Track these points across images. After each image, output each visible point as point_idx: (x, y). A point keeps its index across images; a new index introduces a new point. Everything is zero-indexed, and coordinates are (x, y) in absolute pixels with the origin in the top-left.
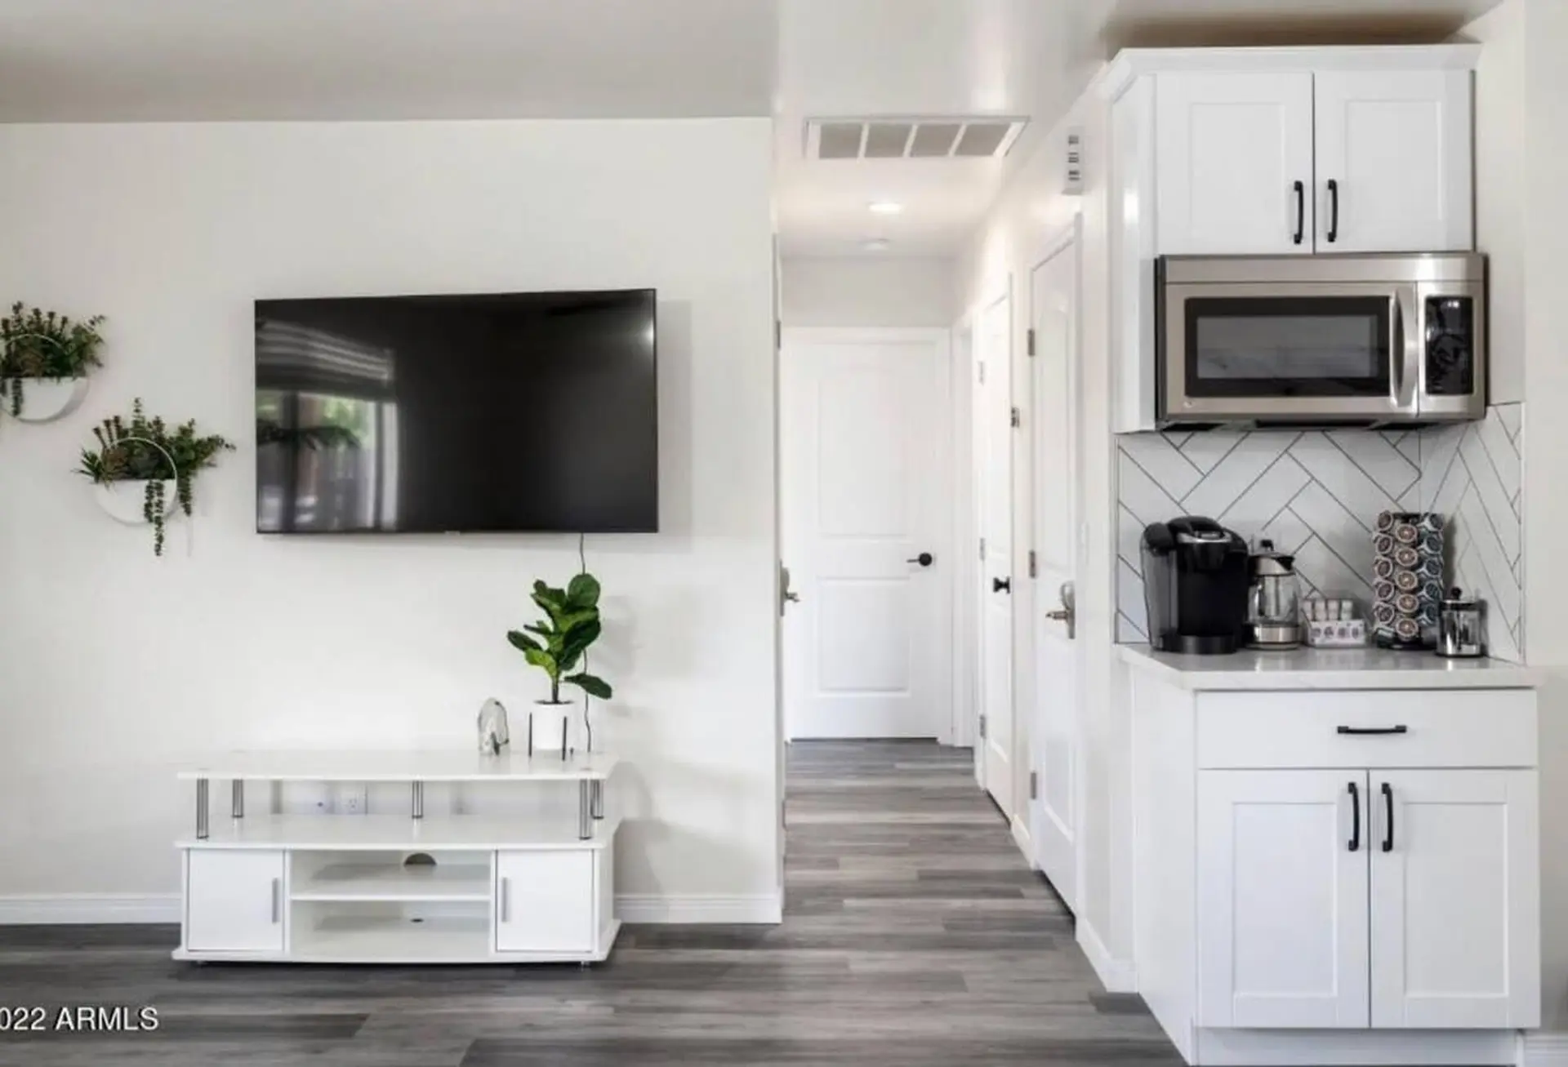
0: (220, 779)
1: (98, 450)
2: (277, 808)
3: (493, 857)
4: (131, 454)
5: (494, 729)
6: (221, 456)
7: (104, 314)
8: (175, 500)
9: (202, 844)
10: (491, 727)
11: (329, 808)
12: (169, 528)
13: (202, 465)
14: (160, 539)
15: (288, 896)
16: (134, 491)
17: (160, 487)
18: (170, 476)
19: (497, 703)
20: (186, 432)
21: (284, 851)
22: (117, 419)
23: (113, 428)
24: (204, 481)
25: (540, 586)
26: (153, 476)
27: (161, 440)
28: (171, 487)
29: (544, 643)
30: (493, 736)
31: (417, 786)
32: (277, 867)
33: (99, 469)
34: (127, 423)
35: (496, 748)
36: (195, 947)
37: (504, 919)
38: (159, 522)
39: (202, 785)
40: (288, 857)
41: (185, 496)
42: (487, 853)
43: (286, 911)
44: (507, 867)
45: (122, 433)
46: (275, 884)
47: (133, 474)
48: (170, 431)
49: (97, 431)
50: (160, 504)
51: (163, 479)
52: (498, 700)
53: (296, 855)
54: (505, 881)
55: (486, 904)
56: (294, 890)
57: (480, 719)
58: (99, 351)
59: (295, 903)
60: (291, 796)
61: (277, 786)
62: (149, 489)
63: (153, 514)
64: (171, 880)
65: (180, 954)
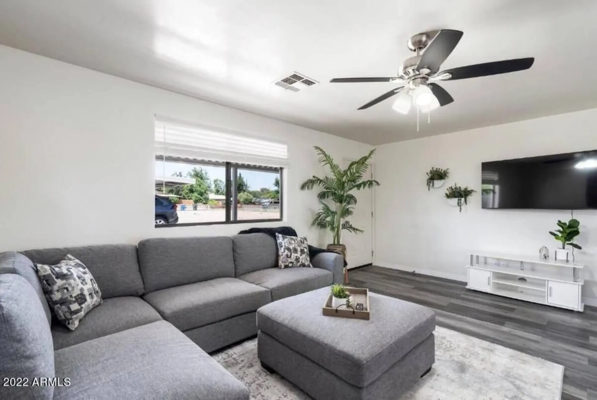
0: (475, 255)
1: (448, 193)
2: (486, 263)
3: (547, 282)
4: (454, 194)
5: (545, 253)
6: (473, 193)
7: (448, 167)
8: (464, 202)
9: (472, 267)
10: (544, 252)
11: (498, 265)
12: (462, 207)
13: (470, 195)
14: (461, 209)
15: (492, 281)
16: (456, 200)
17: (461, 200)
18: (463, 197)
19: (546, 248)
20: (466, 189)
21: (491, 271)
22: (451, 187)
23: (451, 189)
24: (469, 198)
25: (559, 221)
26: (459, 197)
27: (460, 190)
28: (463, 199)
29: (560, 235)
30: (544, 255)
31: (522, 262)
32: (489, 274)
33: (448, 196)
34: (454, 188)
35: (545, 257)
36: (470, 286)
37: (550, 295)
38: (460, 206)
39: (472, 256)
40: (492, 273)
41: (466, 201)
42: (545, 280)
43: (491, 284)
44: (551, 284)
45: (452, 189)
46: (489, 278)
47: (455, 197)
48: (462, 189)
49: (448, 189)
50: (461, 203)
51: (461, 197)
52: (547, 247)
53: (494, 273)
54: (551, 288)
55: (544, 292)
56: (493, 280)
57: (540, 251)
58: (448, 174)
59: (493, 282)
60: (489, 261)
61: (486, 258)
62: (459, 200)
63: (459, 204)
64: (465, 273)
65: (467, 287)
